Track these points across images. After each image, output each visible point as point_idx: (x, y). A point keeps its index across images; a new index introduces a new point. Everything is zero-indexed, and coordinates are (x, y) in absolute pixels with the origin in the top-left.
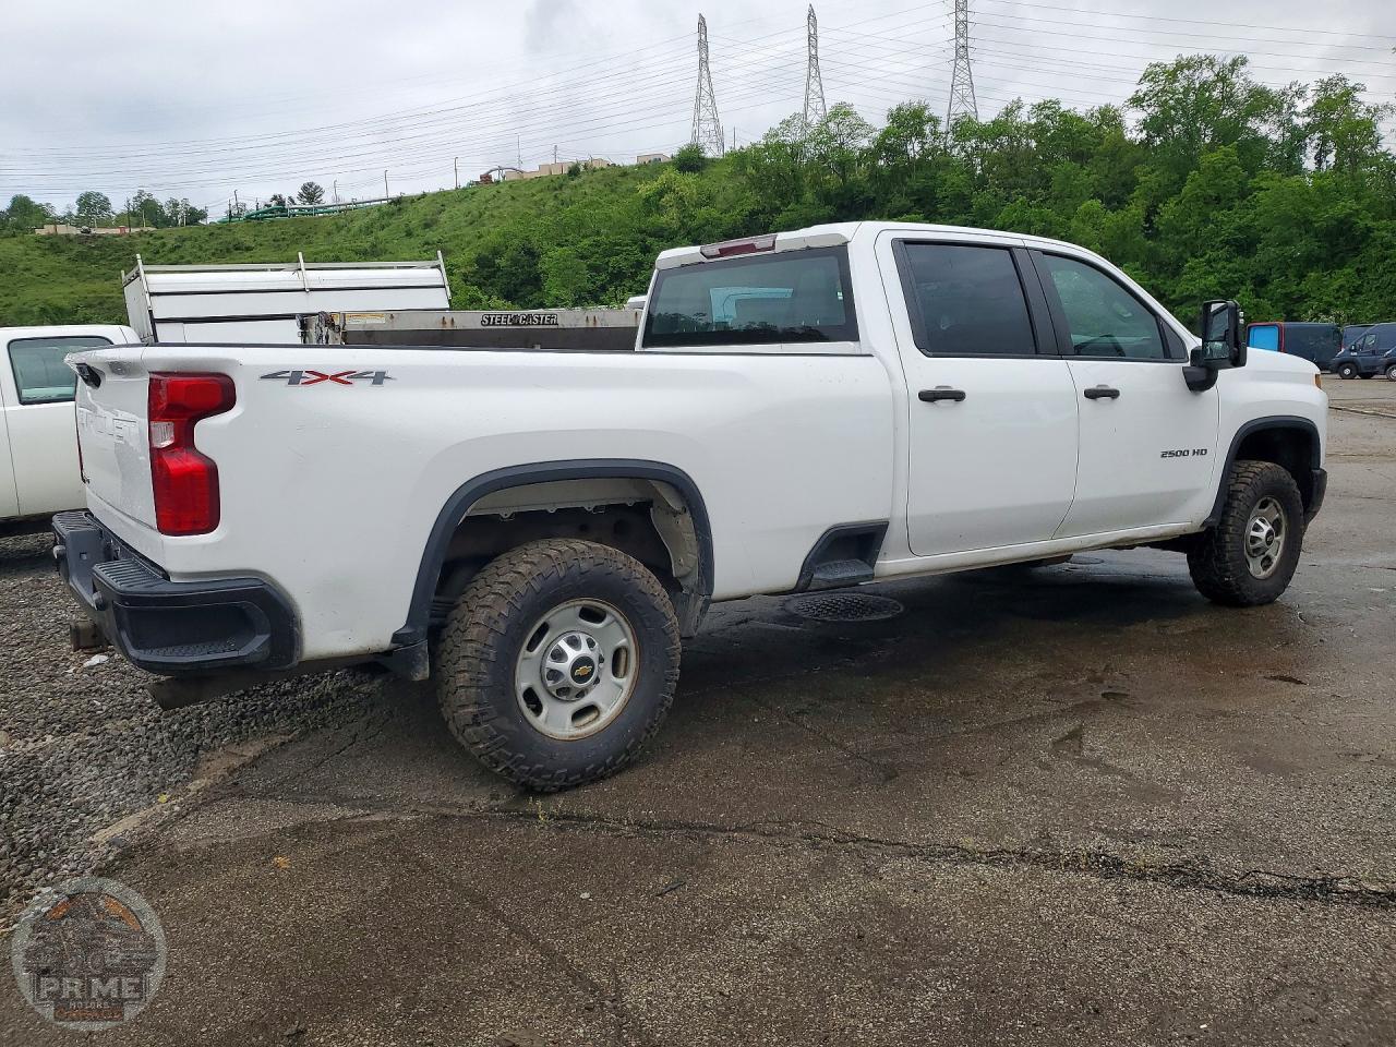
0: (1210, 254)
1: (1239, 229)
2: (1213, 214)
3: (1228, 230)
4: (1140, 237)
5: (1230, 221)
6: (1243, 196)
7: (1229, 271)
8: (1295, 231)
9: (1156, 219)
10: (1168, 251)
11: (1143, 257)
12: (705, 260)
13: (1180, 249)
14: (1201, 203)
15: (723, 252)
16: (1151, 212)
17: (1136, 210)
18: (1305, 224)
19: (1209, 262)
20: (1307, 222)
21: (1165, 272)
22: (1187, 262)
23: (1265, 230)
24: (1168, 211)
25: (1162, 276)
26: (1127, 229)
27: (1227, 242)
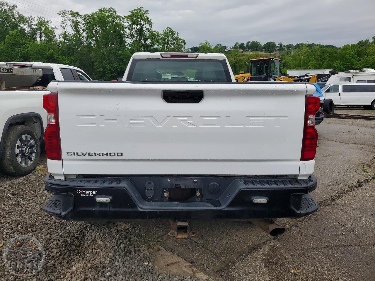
2: (16, 49)
5: (22, 51)
6: (22, 45)
14: (11, 45)
20: (43, 55)
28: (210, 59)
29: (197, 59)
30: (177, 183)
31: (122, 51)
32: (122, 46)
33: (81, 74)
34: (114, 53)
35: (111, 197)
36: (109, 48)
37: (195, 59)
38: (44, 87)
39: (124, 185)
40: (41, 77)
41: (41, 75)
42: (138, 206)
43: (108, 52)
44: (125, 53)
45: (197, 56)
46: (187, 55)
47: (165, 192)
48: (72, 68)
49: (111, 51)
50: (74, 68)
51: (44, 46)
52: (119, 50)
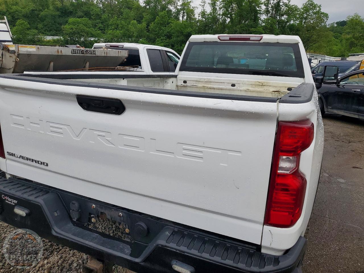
0: (162, 38)
1: (168, 32)
2: (162, 28)
3: (165, 32)
4: (145, 32)
5: (166, 30)
6: (168, 24)
7: (166, 42)
8: (180, 34)
9: (149, 27)
10: (152, 36)
11: (146, 37)
12: (219, 41)
13: (155, 36)
14: (159, 25)
15: (231, 39)
16: (148, 25)
17: (144, 24)
18: (182, 33)
19: (161, 40)
20: (182, 32)
21: (151, 41)
22: (157, 39)
23: (173, 33)
24: (152, 26)
25: (151, 42)
26: (143, 29)
27: (165, 35)
28: (278, 43)
29: (260, 42)
30: (102, 211)
31: (255, 27)
32: (255, 23)
33: (171, 55)
34: (246, 30)
35: (27, 211)
36: (242, 25)
37: (258, 42)
38: (131, 67)
39: (40, 200)
40: (127, 58)
41: (127, 55)
42: (53, 228)
43: (241, 29)
44: (257, 30)
45: (261, 39)
46: (248, 37)
47: (93, 217)
48: (161, 49)
49: (244, 28)
50: (163, 49)
51: (185, 25)
52: (252, 27)
